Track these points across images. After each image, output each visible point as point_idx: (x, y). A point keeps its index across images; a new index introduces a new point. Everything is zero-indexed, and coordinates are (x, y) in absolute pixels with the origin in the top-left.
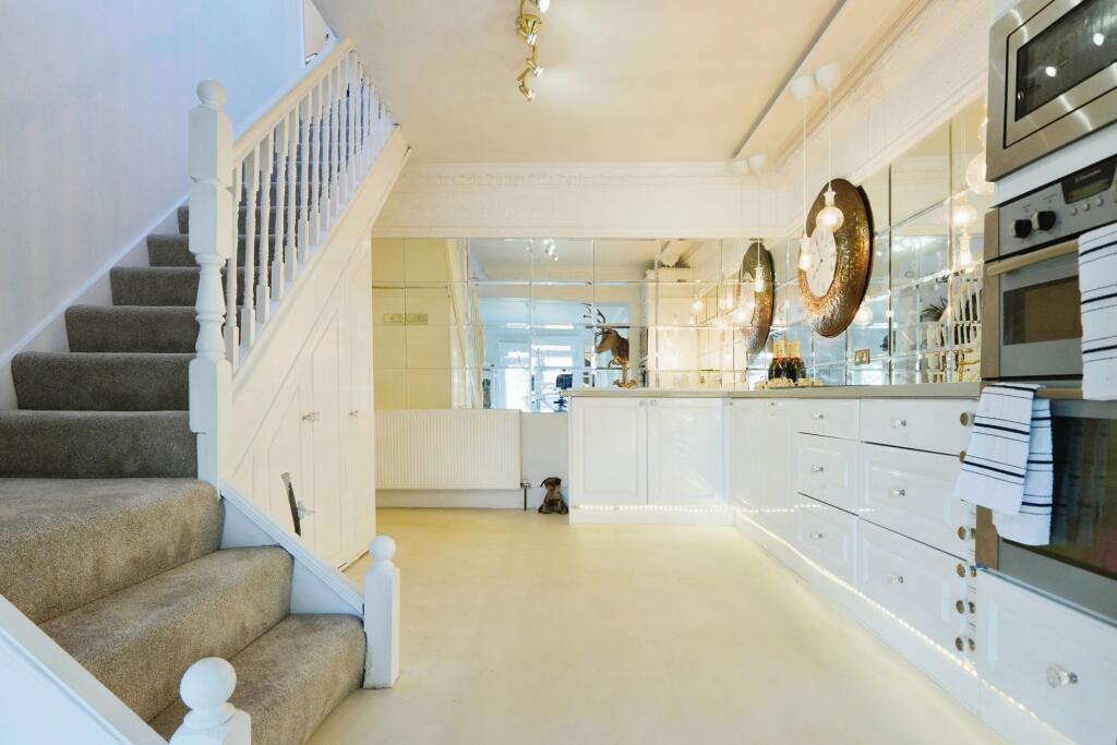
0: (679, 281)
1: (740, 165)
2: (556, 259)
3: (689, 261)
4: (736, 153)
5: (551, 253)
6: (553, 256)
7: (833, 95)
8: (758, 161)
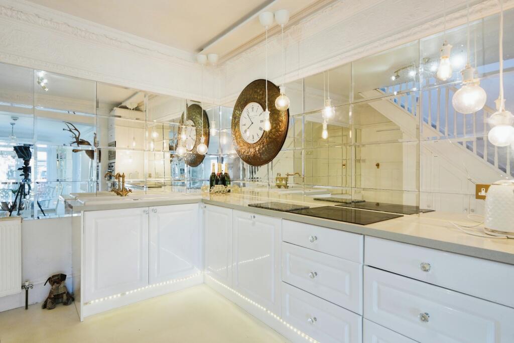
0: (137, 119)
1: (202, 57)
2: (47, 90)
3: (142, 108)
4: (201, 49)
5: (42, 84)
6: (44, 88)
7: (269, 31)
8: (214, 58)
